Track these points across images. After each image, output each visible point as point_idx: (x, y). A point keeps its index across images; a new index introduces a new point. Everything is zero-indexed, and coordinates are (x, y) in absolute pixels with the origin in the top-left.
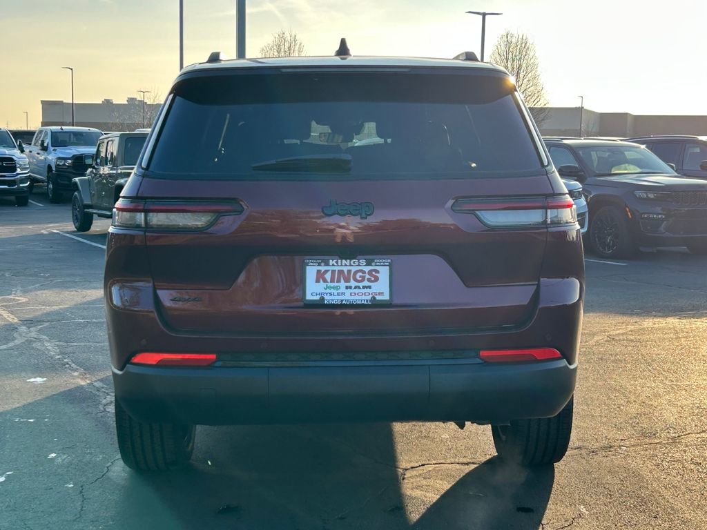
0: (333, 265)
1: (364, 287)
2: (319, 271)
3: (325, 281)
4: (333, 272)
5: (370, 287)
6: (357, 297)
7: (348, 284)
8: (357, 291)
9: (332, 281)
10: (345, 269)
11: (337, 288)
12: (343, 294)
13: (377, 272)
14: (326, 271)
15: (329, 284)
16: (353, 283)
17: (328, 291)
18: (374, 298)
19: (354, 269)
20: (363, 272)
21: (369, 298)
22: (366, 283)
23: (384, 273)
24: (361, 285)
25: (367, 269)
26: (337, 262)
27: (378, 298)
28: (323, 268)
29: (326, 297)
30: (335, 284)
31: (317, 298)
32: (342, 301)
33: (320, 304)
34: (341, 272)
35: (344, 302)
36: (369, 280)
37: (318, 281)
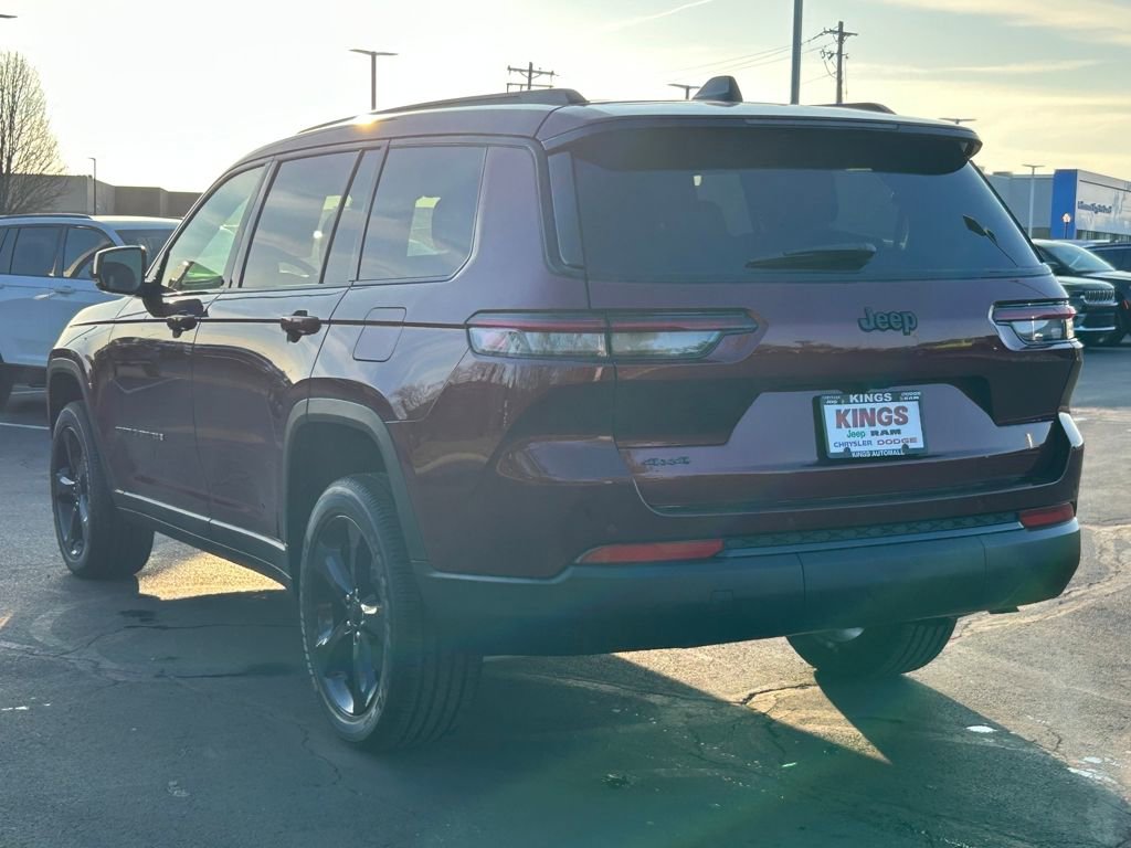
0: (854, 402)
1: (893, 432)
2: (838, 411)
3: (848, 426)
4: (855, 411)
5: (898, 432)
6: (885, 447)
7: (873, 429)
8: (885, 437)
9: (855, 425)
10: (868, 407)
11: (862, 434)
12: (870, 442)
13: (905, 409)
14: (847, 411)
15: (853, 430)
16: (879, 427)
17: (852, 439)
18: (905, 447)
19: (878, 407)
20: (889, 411)
21: (900, 446)
22: (894, 426)
23: (913, 410)
24: (888, 428)
25: (893, 406)
26: (858, 398)
27: (912, 446)
28: (843, 407)
29: (853, 449)
30: (860, 429)
31: (841, 450)
32: (871, 452)
33: (846, 459)
34: (863, 411)
35: (874, 454)
36: (897, 422)
37: (839, 426)
